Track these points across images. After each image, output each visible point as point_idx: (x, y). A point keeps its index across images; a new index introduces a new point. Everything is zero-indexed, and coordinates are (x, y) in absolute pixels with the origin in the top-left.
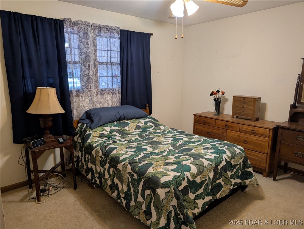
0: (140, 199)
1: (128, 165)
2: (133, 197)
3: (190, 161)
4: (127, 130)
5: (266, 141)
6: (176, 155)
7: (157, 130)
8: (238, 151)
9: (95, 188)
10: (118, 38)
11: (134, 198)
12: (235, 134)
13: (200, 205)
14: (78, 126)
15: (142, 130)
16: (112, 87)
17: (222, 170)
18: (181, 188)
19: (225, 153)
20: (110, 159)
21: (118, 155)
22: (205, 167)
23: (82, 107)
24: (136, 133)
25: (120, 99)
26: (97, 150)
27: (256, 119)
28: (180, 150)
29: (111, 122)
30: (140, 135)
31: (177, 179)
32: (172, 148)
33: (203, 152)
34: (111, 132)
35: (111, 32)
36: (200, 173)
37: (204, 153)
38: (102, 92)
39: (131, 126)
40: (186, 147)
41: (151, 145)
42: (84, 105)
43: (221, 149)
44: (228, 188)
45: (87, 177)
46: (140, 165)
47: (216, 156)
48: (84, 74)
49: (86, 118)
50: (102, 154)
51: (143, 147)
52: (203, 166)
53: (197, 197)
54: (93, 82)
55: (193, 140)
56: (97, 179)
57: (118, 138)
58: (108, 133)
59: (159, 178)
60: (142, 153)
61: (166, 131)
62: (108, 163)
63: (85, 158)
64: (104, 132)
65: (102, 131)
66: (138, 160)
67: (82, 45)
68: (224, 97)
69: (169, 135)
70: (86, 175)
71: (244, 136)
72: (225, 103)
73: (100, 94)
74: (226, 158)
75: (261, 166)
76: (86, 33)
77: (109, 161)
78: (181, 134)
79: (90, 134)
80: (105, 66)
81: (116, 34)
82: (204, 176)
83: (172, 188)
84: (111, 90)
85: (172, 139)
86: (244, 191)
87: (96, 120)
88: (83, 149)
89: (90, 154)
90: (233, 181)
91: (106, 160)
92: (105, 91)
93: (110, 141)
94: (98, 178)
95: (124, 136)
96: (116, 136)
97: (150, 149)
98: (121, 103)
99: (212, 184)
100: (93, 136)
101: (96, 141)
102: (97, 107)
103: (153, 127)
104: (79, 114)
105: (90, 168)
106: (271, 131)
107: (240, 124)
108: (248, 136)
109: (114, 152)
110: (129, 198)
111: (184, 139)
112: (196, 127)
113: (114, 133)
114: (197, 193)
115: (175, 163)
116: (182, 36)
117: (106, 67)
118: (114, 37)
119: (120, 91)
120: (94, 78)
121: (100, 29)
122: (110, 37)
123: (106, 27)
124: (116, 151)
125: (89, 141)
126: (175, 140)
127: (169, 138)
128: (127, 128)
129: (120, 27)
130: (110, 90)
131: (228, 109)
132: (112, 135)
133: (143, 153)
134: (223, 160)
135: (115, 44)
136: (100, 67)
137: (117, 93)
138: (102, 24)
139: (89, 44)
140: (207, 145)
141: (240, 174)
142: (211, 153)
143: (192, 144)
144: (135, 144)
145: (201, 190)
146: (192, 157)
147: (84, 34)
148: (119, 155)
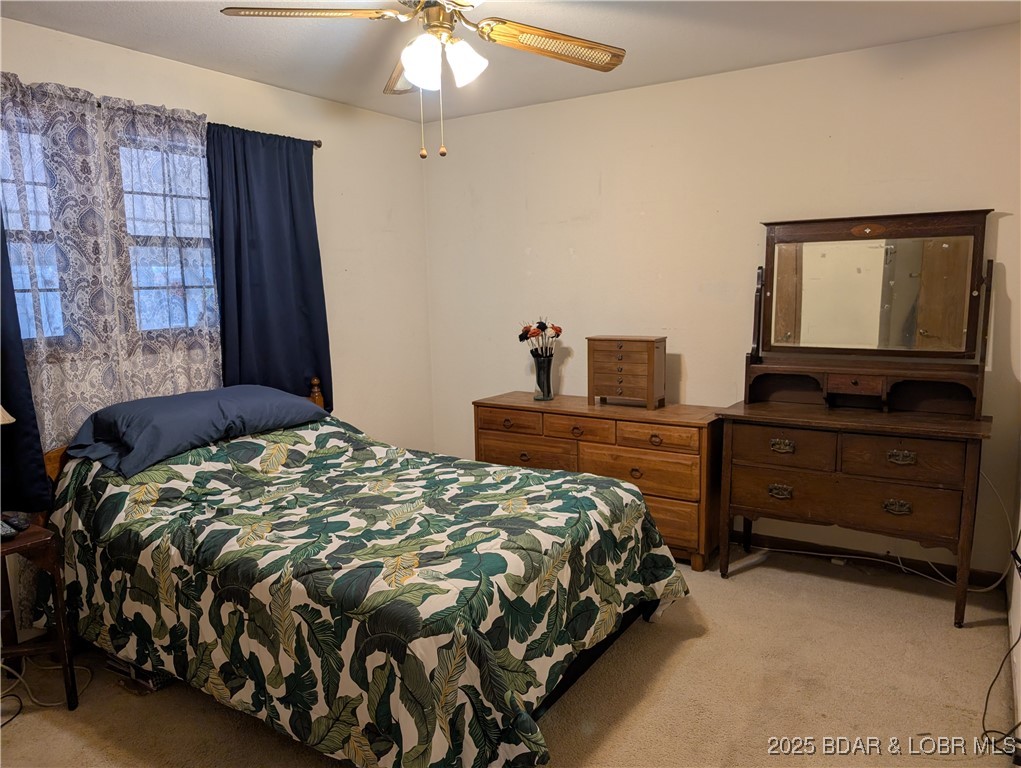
0: (348, 687)
1: (295, 581)
2: (320, 689)
3: (498, 542)
4: (259, 468)
5: (692, 464)
6: (450, 530)
7: (363, 461)
8: (627, 498)
9: (151, 690)
10: (202, 151)
11: (326, 690)
12: (604, 453)
13: (543, 676)
14: (65, 470)
15: (310, 466)
16: (183, 325)
17: (593, 559)
18: (485, 627)
19: (595, 507)
20: (216, 573)
21: (247, 556)
22: (546, 554)
23: (74, 399)
24: (293, 477)
25: (217, 366)
26: (158, 547)
27: (657, 404)
28: (457, 512)
29: (195, 447)
30: (313, 485)
31: (471, 599)
32: (433, 511)
33: (529, 510)
34: (201, 479)
35: (172, 131)
36: (533, 572)
37: (533, 512)
38: (152, 343)
39: (271, 454)
40: (475, 503)
41: (358, 510)
42: (83, 393)
43: (579, 495)
44: (614, 613)
45: (121, 654)
46: (338, 575)
47: (570, 518)
48: (76, 279)
49: (96, 441)
50: (183, 558)
51: (331, 519)
52: (541, 552)
53: (533, 651)
54: (116, 308)
55: (489, 480)
56: (163, 655)
57: (229, 498)
58: (191, 484)
59: (412, 605)
60: (334, 538)
61: (396, 461)
62: (209, 588)
63: (106, 586)
64: (175, 484)
65: (169, 480)
66: (326, 561)
67: (66, 173)
68: (559, 343)
69: (409, 474)
70: (113, 651)
71: (629, 455)
72: (562, 362)
73: (143, 350)
74: (599, 519)
75: (685, 541)
76: (80, 131)
77: (214, 581)
78: (449, 466)
79: (123, 496)
80: (158, 250)
81: (194, 138)
82: (546, 583)
83: (459, 629)
84: (184, 335)
85: (424, 483)
86: (651, 620)
87: (139, 442)
88: (95, 551)
89: (131, 566)
90: (623, 591)
91: (202, 579)
92: (163, 337)
93: (204, 513)
94: (167, 649)
95: (254, 492)
96: (220, 492)
97: (358, 524)
98: (224, 380)
99: (569, 604)
100: (136, 502)
101: (148, 516)
102: (133, 398)
103: (350, 453)
104: (65, 428)
105: (131, 617)
106: (705, 431)
107: (616, 420)
108: (641, 453)
109: (232, 546)
110: (304, 694)
111: (462, 479)
112: (482, 442)
113: (213, 484)
114: (530, 639)
115: (453, 554)
116: (443, 150)
117: (162, 254)
118: (184, 149)
119: (217, 336)
120: (116, 292)
121: (130, 119)
122: (172, 149)
123: (155, 112)
124: (238, 541)
125: (120, 519)
126: (434, 485)
127: (411, 480)
128: (255, 463)
129: (205, 116)
130: (181, 332)
131: (574, 380)
132: (205, 491)
133: (337, 536)
134: (591, 528)
135: (189, 172)
136: (137, 254)
137: (207, 343)
138: (138, 102)
139: (93, 168)
140: (534, 488)
141: (637, 566)
142: (553, 510)
143: (490, 492)
144: (300, 513)
145: (541, 628)
146: (504, 529)
147: (71, 135)
148: (252, 555)
